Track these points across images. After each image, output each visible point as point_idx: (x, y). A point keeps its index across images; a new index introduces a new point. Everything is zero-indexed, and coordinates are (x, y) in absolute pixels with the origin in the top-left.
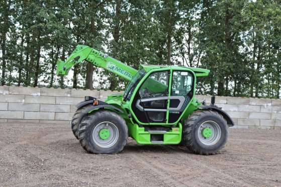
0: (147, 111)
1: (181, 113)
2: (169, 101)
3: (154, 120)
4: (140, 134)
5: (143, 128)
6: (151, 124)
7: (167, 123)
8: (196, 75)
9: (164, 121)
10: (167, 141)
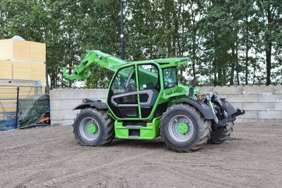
0: (120, 107)
1: (152, 107)
2: (138, 96)
3: (128, 115)
4: (117, 129)
5: (121, 123)
6: (126, 119)
7: (140, 118)
8: (160, 67)
9: (138, 116)
10: (143, 136)
